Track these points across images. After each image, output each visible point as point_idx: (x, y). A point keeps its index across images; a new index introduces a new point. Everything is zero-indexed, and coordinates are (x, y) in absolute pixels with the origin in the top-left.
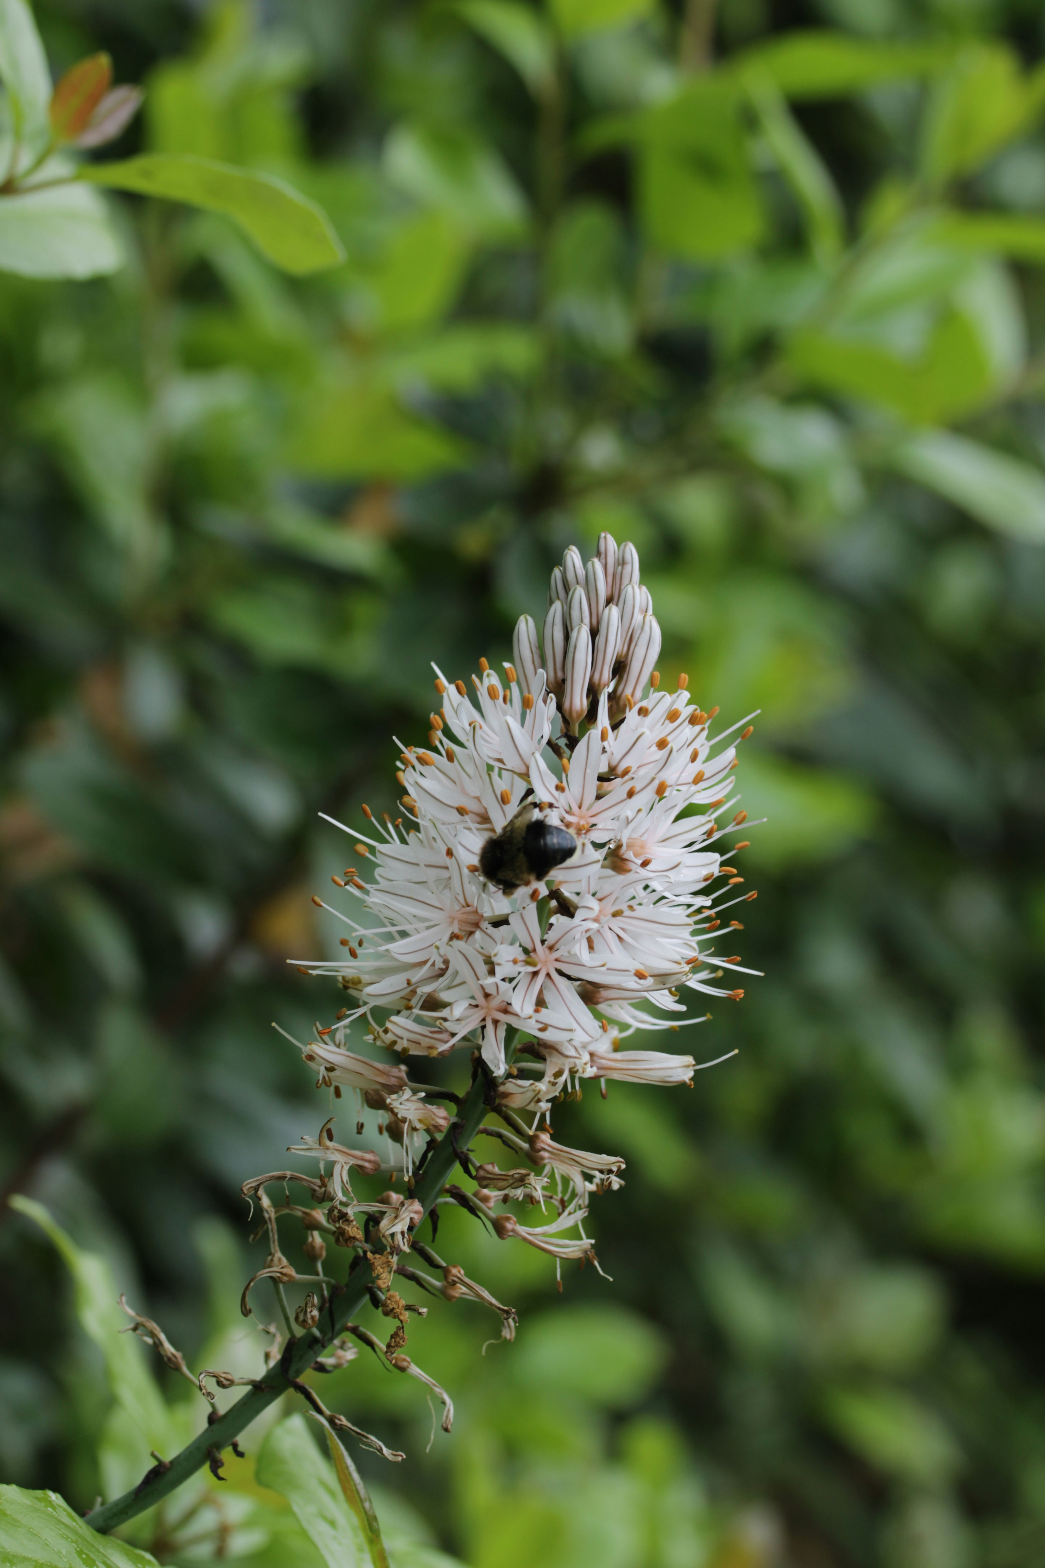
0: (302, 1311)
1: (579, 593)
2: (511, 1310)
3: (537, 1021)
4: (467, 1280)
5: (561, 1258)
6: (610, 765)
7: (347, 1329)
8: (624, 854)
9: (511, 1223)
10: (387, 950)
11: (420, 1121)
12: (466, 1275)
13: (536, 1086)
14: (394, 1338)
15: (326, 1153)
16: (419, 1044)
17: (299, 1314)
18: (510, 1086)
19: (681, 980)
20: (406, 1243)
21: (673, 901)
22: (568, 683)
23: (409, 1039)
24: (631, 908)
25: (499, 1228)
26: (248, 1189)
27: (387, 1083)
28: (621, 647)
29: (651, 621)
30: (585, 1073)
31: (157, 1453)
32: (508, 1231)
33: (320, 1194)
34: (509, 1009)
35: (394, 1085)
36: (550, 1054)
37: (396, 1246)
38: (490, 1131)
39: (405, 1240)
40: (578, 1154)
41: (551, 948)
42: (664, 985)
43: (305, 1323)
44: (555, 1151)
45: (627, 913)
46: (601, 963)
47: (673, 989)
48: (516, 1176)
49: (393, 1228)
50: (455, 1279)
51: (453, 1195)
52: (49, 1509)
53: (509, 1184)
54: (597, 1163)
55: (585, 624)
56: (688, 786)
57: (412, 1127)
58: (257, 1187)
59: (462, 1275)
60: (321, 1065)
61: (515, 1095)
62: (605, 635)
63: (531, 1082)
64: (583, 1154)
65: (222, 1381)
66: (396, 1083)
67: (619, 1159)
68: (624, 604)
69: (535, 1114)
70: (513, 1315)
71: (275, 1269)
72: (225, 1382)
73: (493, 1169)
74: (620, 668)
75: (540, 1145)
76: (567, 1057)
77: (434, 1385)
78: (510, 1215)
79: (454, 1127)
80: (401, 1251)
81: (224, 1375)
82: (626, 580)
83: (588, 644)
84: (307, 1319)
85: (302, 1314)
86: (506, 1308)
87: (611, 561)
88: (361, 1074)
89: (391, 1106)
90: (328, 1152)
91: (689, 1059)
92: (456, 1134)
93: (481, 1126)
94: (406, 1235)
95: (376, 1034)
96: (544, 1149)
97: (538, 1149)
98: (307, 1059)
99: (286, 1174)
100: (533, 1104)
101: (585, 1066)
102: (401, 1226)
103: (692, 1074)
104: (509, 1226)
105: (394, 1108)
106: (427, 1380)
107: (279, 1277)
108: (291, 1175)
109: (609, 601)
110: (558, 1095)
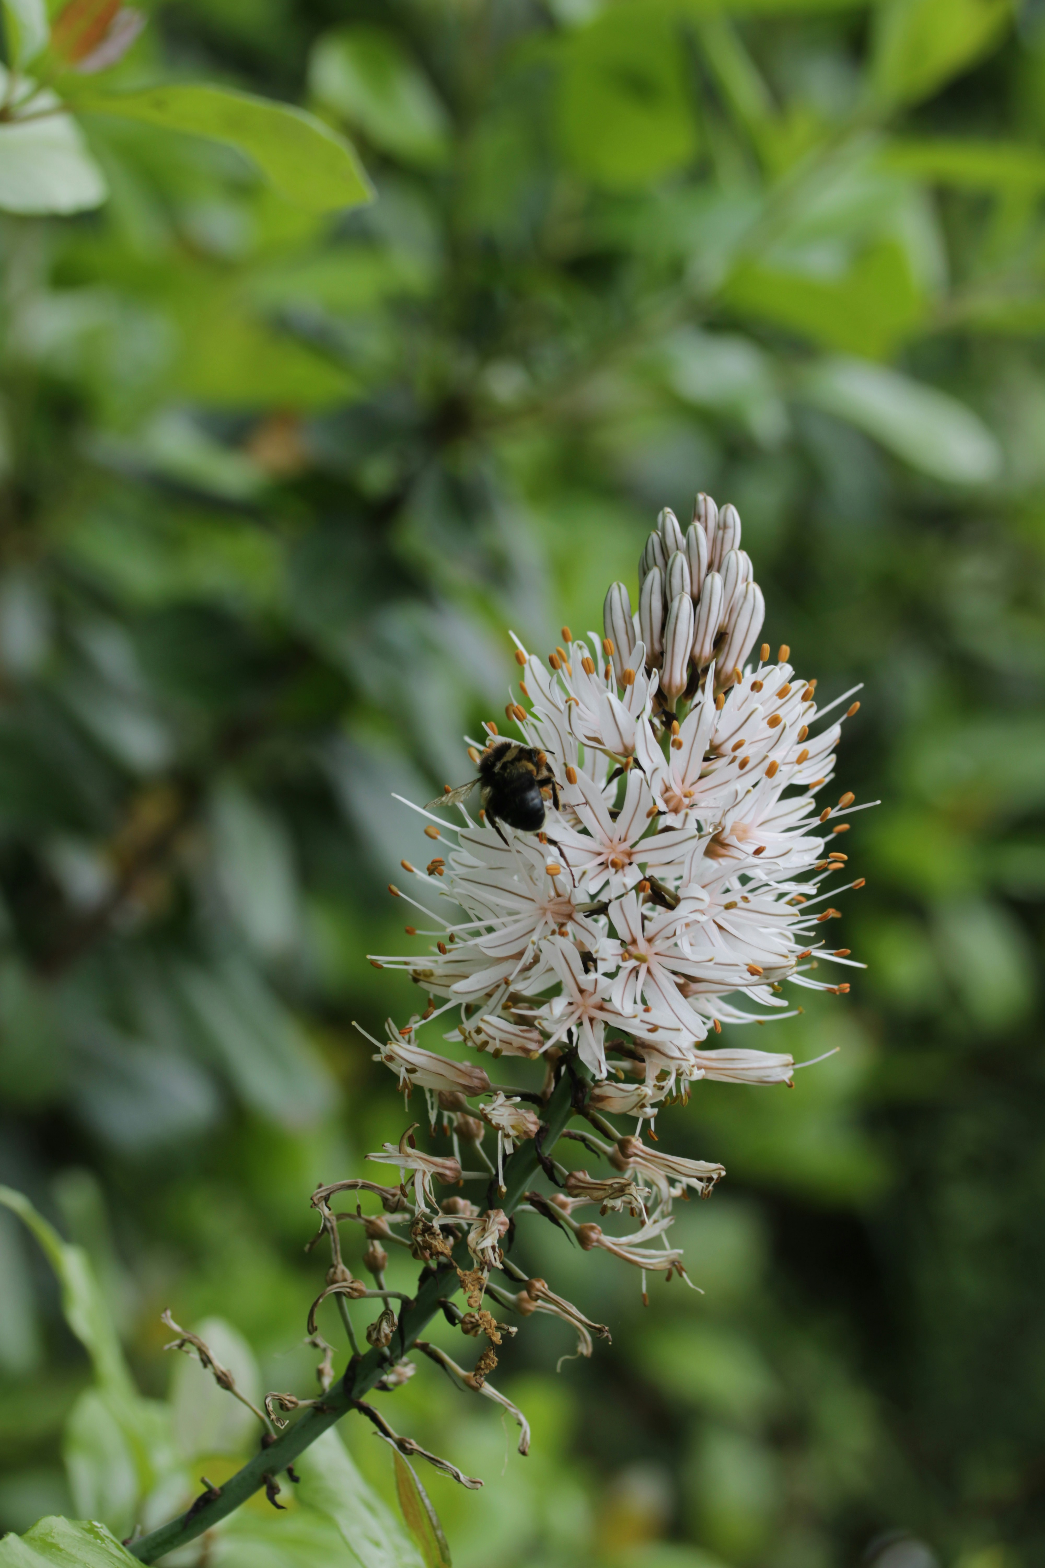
0: (375, 1329)
1: (680, 560)
2: (605, 1328)
3: (642, 1021)
4: (552, 1295)
5: (647, 1269)
6: (713, 744)
7: (417, 1346)
8: (725, 839)
9: (595, 1233)
10: (476, 945)
11: (513, 1127)
12: (550, 1288)
13: (642, 1091)
14: (483, 1360)
15: (407, 1161)
16: (511, 1044)
17: (372, 1332)
18: (608, 1089)
19: (785, 974)
20: (497, 1259)
21: (777, 888)
22: (668, 656)
23: (502, 1039)
24: (745, 899)
25: (583, 1239)
26: (318, 1199)
27: (469, 1085)
28: (723, 618)
29: (754, 590)
30: (692, 1075)
31: (207, 1480)
32: (592, 1241)
33: (393, 1203)
34: (607, 1006)
35: (477, 1087)
36: (649, 1054)
37: (488, 1262)
38: (573, 1134)
39: (496, 1255)
40: (674, 1161)
41: (650, 940)
42: (767, 979)
43: (378, 1342)
44: (648, 1157)
45: (741, 904)
46: (709, 958)
47: (776, 984)
48: (616, 1186)
49: (484, 1242)
50: (539, 1294)
51: (533, 1203)
52: (99, 1541)
53: (608, 1194)
54: (696, 1170)
55: (686, 593)
56: (791, 766)
57: (505, 1134)
58: (327, 1196)
59: (546, 1289)
60: (401, 1066)
61: (613, 1099)
62: (708, 605)
63: (636, 1086)
64: (680, 1160)
65: (286, 1404)
66: (478, 1085)
67: (719, 1165)
68: (727, 571)
69: (637, 1119)
70: (606, 1333)
71: (345, 1284)
72: (289, 1405)
73: (585, 1177)
74: (721, 639)
75: (632, 1150)
76: (672, 1058)
77: (510, 1405)
78: (594, 1224)
79: (541, 1131)
80: (493, 1266)
81: (288, 1398)
82: (727, 547)
83: (690, 615)
84: (381, 1337)
85: (375, 1332)
86: (597, 1326)
87: (711, 524)
88: (443, 1075)
89: (485, 1112)
90: (409, 1159)
91: (788, 1058)
92: (540, 1139)
93: (565, 1130)
94: (497, 1250)
95: (467, 1034)
96: (636, 1155)
97: (630, 1154)
98: (387, 1060)
99: (357, 1182)
100: (635, 1109)
101: (693, 1069)
102: (491, 1240)
103: (791, 1073)
104: (594, 1235)
105: (488, 1114)
106: (502, 1399)
107: (348, 1292)
108: (363, 1183)
109: (710, 567)
110: (663, 1099)
